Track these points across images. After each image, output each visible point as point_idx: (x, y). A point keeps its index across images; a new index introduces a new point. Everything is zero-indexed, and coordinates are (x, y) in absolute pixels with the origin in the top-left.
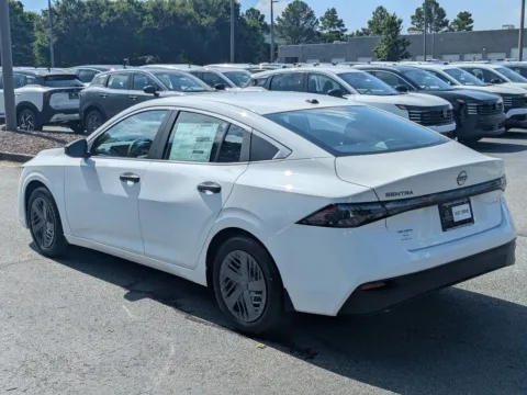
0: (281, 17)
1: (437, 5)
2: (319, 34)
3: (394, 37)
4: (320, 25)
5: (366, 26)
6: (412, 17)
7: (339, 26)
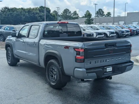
0: (62, 13)
1: (102, 10)
3: (89, 18)
4: (72, 15)
5: (84, 15)
7: (77, 15)
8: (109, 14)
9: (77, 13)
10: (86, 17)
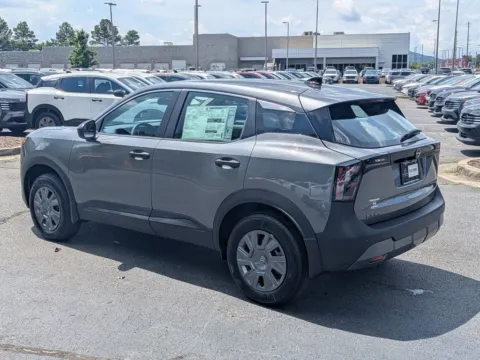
1: (112, 24)
2: (13, 42)
4: (14, 35)
5: (55, 37)
6: (92, 32)
7: (30, 36)
8: (133, 36)
9: (30, 29)
10: (71, 44)
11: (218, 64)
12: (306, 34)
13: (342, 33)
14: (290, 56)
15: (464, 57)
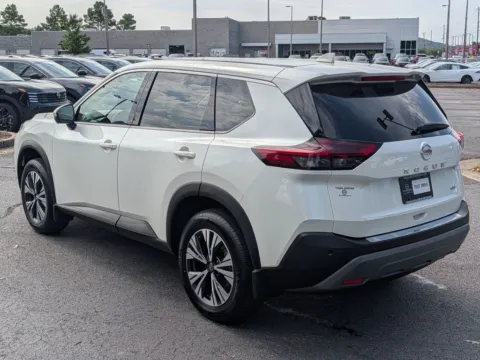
1: (106, 7)
2: (1, 26)
3: (76, 33)
4: (2, 18)
5: (45, 22)
6: (85, 16)
7: (19, 20)
8: (128, 20)
9: (19, 14)
10: (63, 28)
11: (218, 50)
12: (311, 18)
13: (348, 18)
14: (294, 42)
15: (474, 43)
